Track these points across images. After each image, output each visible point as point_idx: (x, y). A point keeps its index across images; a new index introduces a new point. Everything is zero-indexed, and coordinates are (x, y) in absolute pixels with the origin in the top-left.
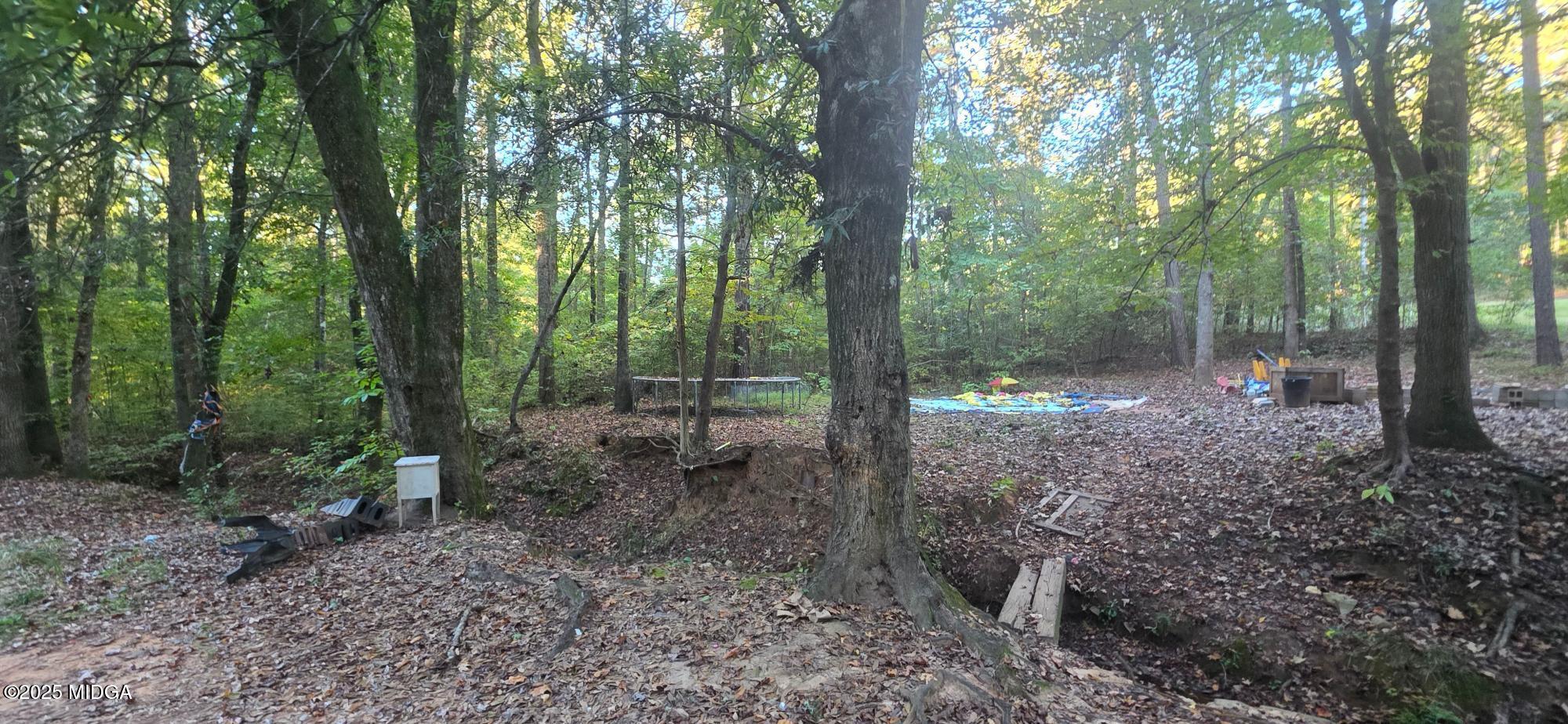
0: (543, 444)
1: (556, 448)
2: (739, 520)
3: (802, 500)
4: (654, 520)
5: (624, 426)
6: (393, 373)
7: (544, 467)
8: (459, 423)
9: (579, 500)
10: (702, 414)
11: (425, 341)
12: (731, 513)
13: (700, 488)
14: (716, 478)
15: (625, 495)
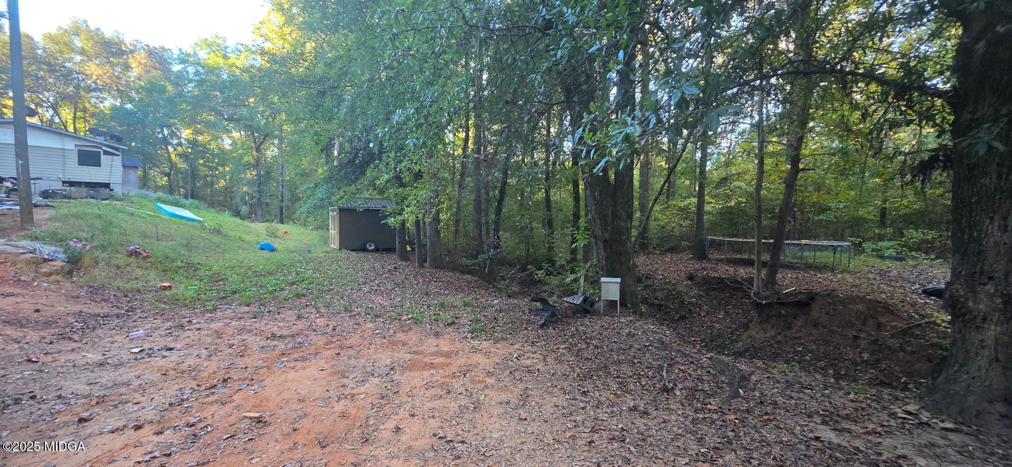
0: (652, 275)
1: (661, 279)
2: (802, 344)
3: (865, 339)
4: (731, 333)
5: (705, 269)
6: (598, 232)
7: (655, 289)
8: (629, 261)
9: (676, 312)
10: (772, 266)
11: (615, 216)
12: (795, 338)
13: (769, 317)
14: (783, 312)
15: (708, 314)
